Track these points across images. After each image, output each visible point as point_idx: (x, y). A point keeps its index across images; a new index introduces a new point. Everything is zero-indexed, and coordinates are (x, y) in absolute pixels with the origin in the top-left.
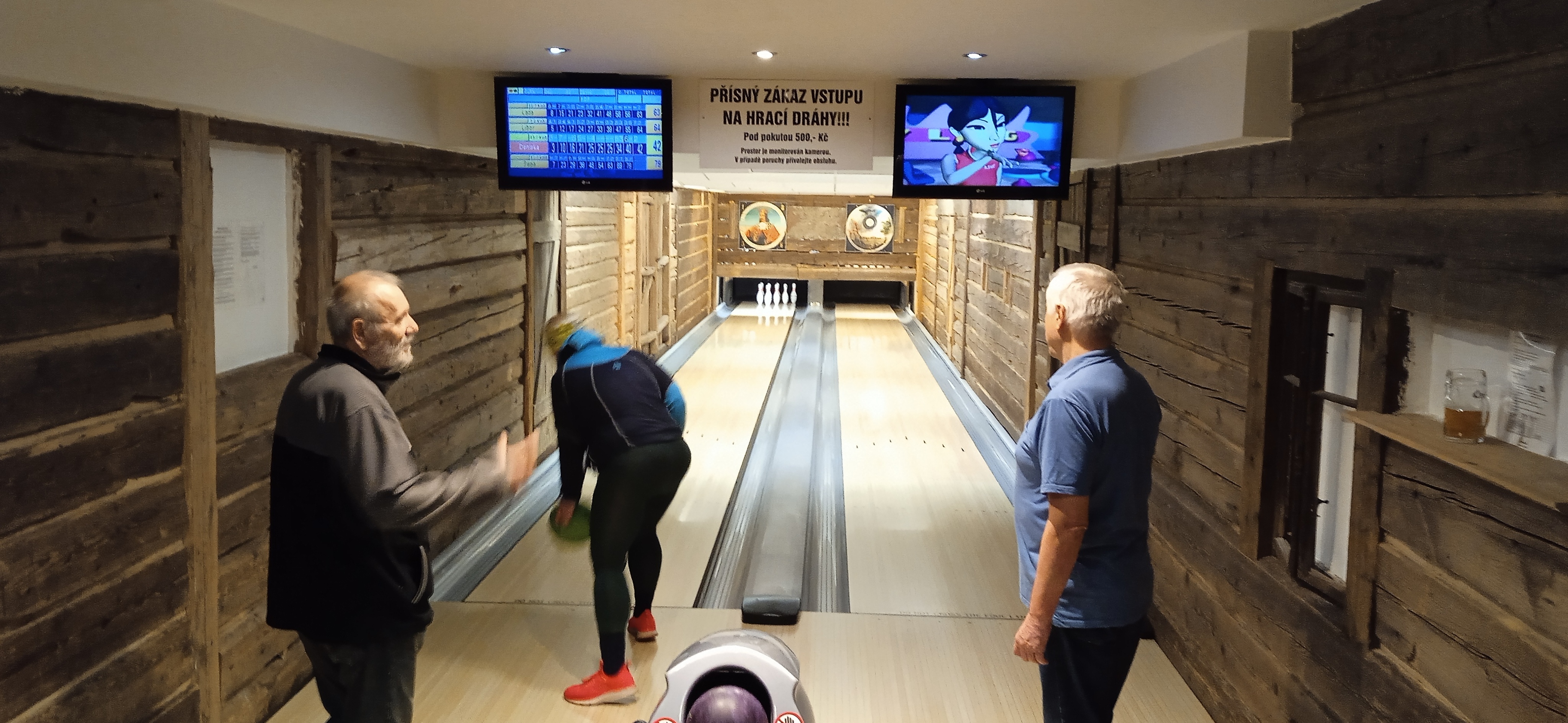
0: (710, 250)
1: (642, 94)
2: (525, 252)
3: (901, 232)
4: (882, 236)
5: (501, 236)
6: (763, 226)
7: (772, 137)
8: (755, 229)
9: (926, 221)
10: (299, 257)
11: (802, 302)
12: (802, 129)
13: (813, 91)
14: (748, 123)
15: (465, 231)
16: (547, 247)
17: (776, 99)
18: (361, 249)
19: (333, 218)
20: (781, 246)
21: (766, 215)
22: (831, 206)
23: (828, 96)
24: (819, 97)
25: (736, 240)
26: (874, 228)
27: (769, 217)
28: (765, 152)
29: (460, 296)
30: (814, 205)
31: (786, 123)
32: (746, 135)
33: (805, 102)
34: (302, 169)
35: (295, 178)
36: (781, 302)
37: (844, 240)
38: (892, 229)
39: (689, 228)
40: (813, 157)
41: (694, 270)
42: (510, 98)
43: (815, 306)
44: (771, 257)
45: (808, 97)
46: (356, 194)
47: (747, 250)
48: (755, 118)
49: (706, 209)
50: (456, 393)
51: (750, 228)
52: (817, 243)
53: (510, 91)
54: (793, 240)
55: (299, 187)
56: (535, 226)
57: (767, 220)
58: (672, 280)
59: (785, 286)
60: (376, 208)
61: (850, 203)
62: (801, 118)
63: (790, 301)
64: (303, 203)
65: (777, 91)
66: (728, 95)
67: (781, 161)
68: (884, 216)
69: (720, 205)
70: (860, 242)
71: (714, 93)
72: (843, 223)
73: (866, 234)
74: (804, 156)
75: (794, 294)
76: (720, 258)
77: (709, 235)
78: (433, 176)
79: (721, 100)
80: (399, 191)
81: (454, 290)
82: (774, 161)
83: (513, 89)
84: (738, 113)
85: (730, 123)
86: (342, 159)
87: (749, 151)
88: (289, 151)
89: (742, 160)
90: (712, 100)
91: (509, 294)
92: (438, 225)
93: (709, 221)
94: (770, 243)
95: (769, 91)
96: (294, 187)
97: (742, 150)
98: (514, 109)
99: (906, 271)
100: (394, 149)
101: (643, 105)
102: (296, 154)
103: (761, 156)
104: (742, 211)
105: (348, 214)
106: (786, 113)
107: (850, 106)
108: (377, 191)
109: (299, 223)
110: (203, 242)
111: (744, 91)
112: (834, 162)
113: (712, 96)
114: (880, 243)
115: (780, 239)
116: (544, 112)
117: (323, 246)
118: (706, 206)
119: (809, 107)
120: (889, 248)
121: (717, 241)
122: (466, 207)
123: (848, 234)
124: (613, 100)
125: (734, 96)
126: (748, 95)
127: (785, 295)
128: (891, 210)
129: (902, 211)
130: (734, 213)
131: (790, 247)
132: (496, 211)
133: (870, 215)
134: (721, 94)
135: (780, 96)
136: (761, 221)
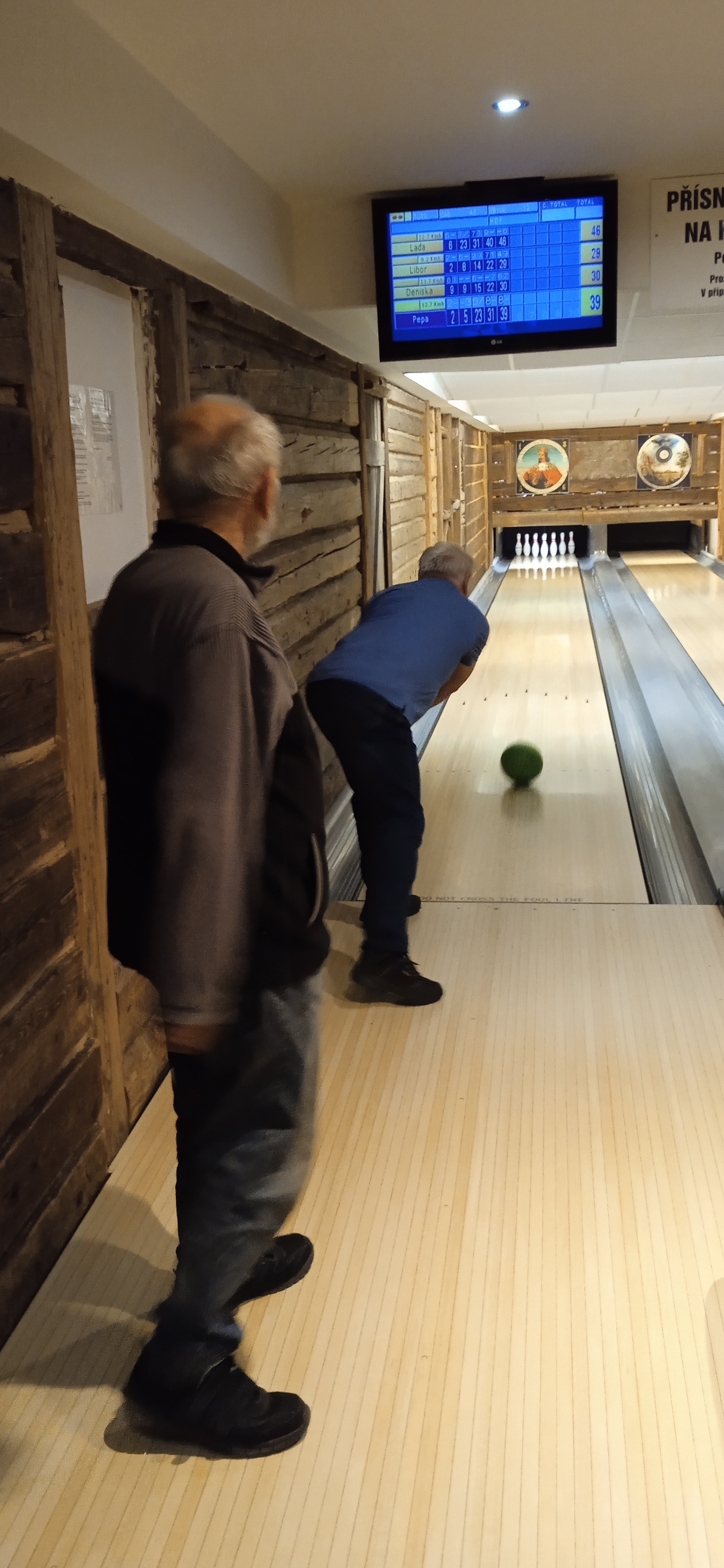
0: (486, 496)
1: (576, 206)
2: (359, 475)
3: (700, 463)
4: (678, 469)
5: (341, 450)
6: (543, 467)
8: (534, 470)
11: (582, 552)
14: (721, 238)
15: (311, 439)
16: (374, 471)
20: (564, 488)
21: (546, 454)
22: (619, 438)
25: (512, 485)
26: (669, 461)
27: (549, 456)
29: (312, 522)
30: (600, 439)
32: (717, 256)
34: (154, 321)
35: (146, 334)
36: (558, 553)
37: (634, 478)
38: (689, 460)
39: (471, 469)
41: (476, 519)
42: (393, 229)
43: (599, 554)
44: (551, 502)
46: (212, 367)
47: (525, 495)
49: (482, 450)
51: (527, 470)
52: (601, 482)
53: (395, 218)
54: (576, 481)
55: (152, 348)
56: (366, 442)
57: (547, 460)
58: (462, 527)
59: (561, 535)
61: (641, 434)
63: (567, 552)
66: (692, 199)
68: (680, 445)
69: (494, 446)
70: (654, 478)
71: (672, 197)
72: (634, 456)
73: (662, 468)
75: (571, 543)
76: (495, 505)
77: (485, 481)
78: (281, 360)
79: (682, 208)
80: (251, 372)
81: (305, 513)
83: (398, 215)
84: (706, 224)
85: (695, 240)
86: (194, 318)
87: (721, 279)
88: (135, 293)
89: (711, 294)
91: (346, 526)
92: (289, 427)
93: (485, 464)
94: (552, 485)
96: (145, 347)
97: (712, 278)
98: (399, 244)
99: (701, 507)
101: (576, 221)
102: (145, 297)
104: (519, 452)
108: (231, 368)
109: (154, 398)
110: (59, 400)
111: (716, 190)
113: (669, 204)
114: (676, 478)
115: (562, 480)
116: (439, 245)
118: (482, 447)
120: (687, 481)
121: (493, 487)
122: (310, 408)
123: (639, 469)
124: (534, 219)
125: (700, 200)
126: (720, 197)
127: (562, 545)
128: (688, 439)
129: (700, 439)
130: (509, 455)
131: (573, 489)
132: (334, 418)
133: (663, 446)
134: (681, 198)
136: (540, 462)
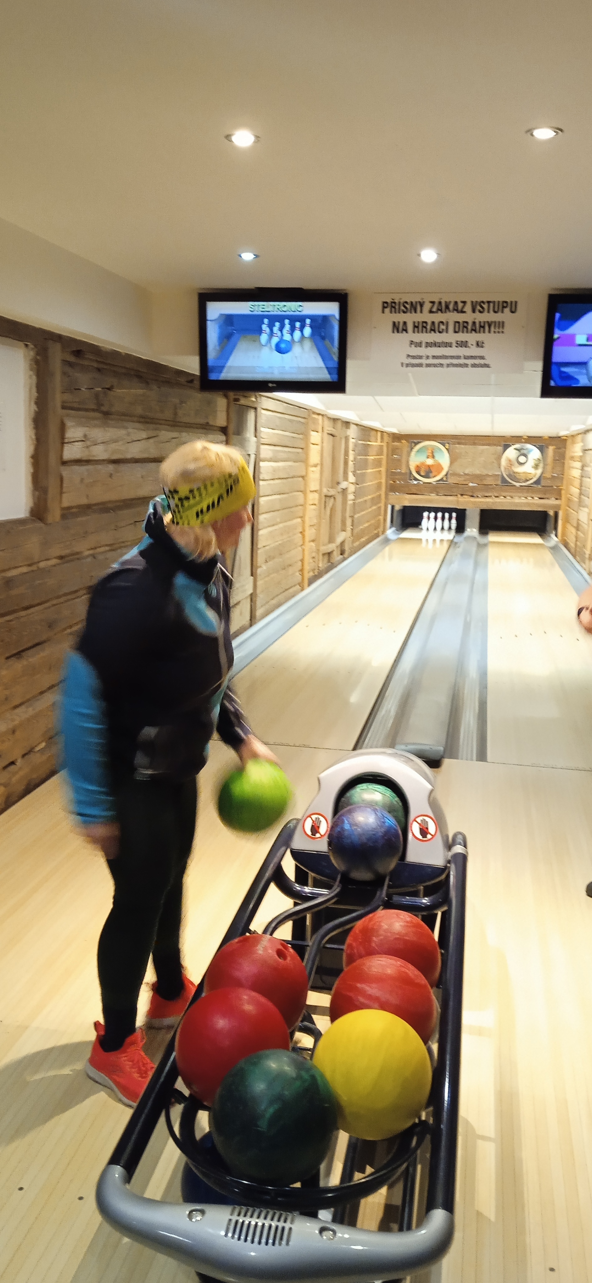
0: (383, 481)
1: (324, 304)
4: (532, 471)
6: (430, 462)
7: (435, 345)
8: (423, 464)
9: (572, 458)
10: (34, 437)
11: (460, 529)
12: (462, 337)
13: (472, 302)
14: (414, 332)
15: (175, 434)
17: (440, 310)
18: (85, 436)
19: (64, 408)
21: (432, 453)
22: (489, 445)
23: (485, 306)
24: (479, 308)
26: (526, 465)
27: (436, 454)
28: (428, 357)
30: (474, 444)
31: (447, 332)
32: (412, 342)
33: (464, 312)
34: (37, 362)
35: (31, 370)
37: (499, 475)
38: (541, 465)
39: (366, 460)
40: (470, 362)
41: (370, 497)
42: (209, 312)
43: (472, 531)
44: (435, 489)
45: (468, 308)
46: (82, 389)
47: (415, 482)
48: (420, 327)
49: (381, 447)
51: (418, 463)
52: (475, 477)
53: (210, 305)
54: (455, 474)
55: (34, 377)
57: (433, 457)
58: (350, 502)
59: (447, 515)
60: (100, 404)
61: (505, 442)
62: (462, 327)
64: (38, 392)
65: (440, 303)
66: (397, 307)
67: (441, 365)
68: (535, 453)
69: (393, 443)
70: (512, 476)
71: (385, 305)
72: (499, 458)
73: (518, 469)
74: (462, 361)
75: (454, 522)
76: (392, 489)
77: (383, 469)
78: (147, 383)
79: (391, 312)
80: (119, 391)
82: (435, 365)
83: (212, 303)
84: (405, 323)
85: (398, 332)
86: (72, 359)
87: (414, 357)
88: (26, 346)
89: (407, 366)
90: (383, 312)
92: (152, 426)
93: (384, 457)
94: (434, 477)
95: (433, 303)
96: (30, 377)
97: (408, 356)
99: (552, 502)
100: (115, 354)
102: (32, 349)
103: (424, 361)
104: (412, 449)
105: (76, 405)
106: (447, 323)
107: (505, 316)
108: (100, 389)
109: (34, 407)
111: (411, 303)
112: (487, 366)
113: (384, 307)
114: (531, 477)
115: (444, 473)
117: (53, 429)
118: (382, 444)
119: (469, 317)
120: (538, 482)
121: (391, 475)
122: (176, 414)
123: (503, 469)
125: (402, 308)
126: (414, 307)
127: (446, 522)
128: (541, 449)
129: (551, 450)
130: (405, 450)
131: (452, 480)
132: (202, 421)
133: (522, 453)
134: (390, 306)
135: (443, 307)
136: (428, 458)
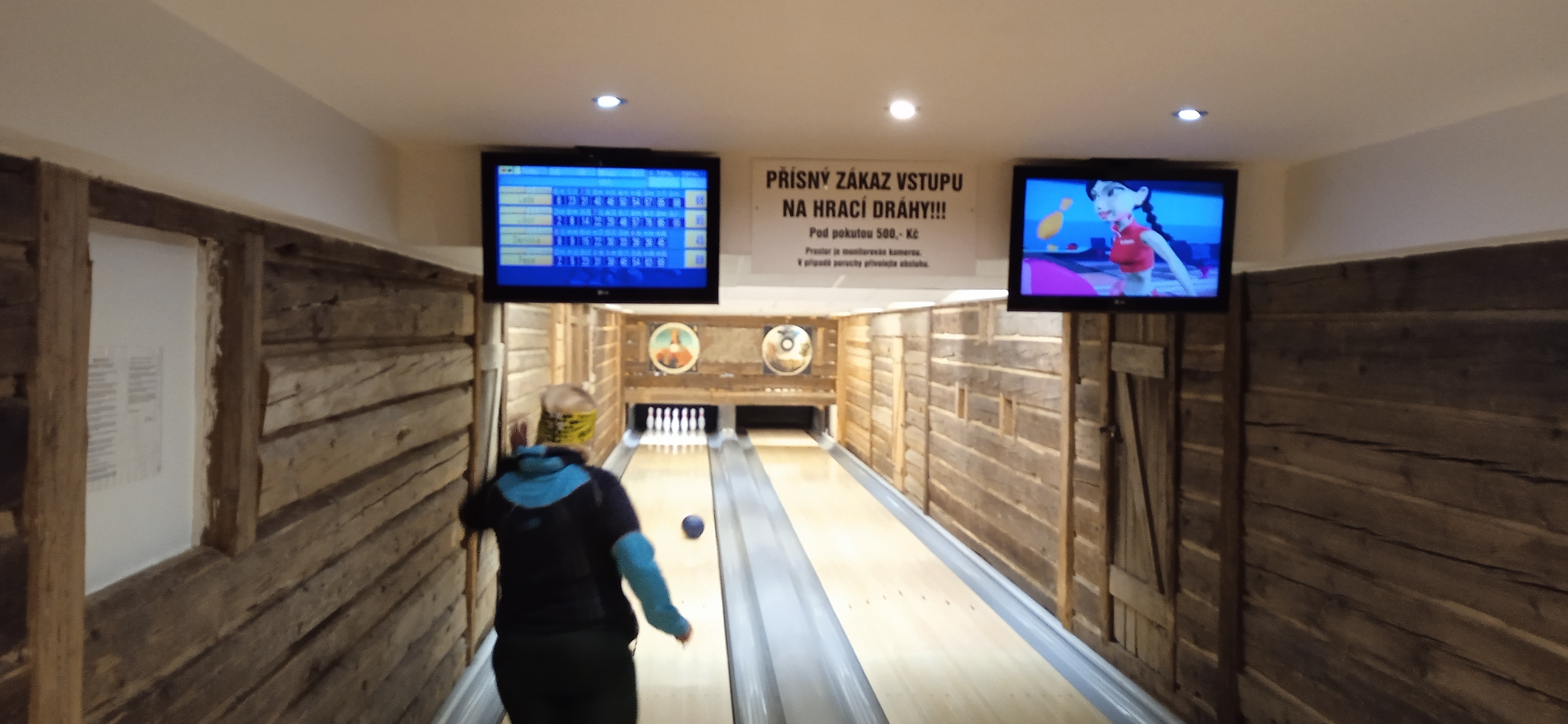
0: (619, 374)
1: (681, 176)
2: (472, 383)
3: (820, 354)
4: (801, 358)
5: (452, 362)
6: (675, 348)
7: (847, 234)
8: (666, 351)
9: (852, 343)
10: (214, 402)
11: (711, 428)
12: (885, 223)
13: (899, 175)
14: (815, 215)
15: (415, 358)
16: (490, 376)
17: (852, 184)
18: (298, 387)
19: (265, 342)
20: (694, 369)
21: (678, 337)
22: (749, 327)
23: (918, 180)
24: (907, 182)
25: (644, 364)
26: (792, 351)
27: (681, 339)
28: (837, 252)
29: (410, 442)
30: (729, 326)
31: (864, 215)
32: (812, 231)
33: (889, 188)
34: (223, 271)
35: (211, 283)
36: (689, 429)
37: (761, 363)
38: (810, 351)
39: (602, 351)
40: (899, 259)
41: (608, 396)
42: (501, 181)
43: (728, 432)
44: (683, 381)
45: (893, 182)
46: (293, 308)
47: (657, 374)
48: (824, 208)
49: (615, 332)
50: (400, 573)
51: (660, 350)
52: (729, 367)
53: (503, 170)
54: (706, 363)
55: (217, 298)
56: (482, 351)
57: (679, 342)
59: (693, 412)
60: (318, 329)
61: (766, 324)
62: (884, 209)
63: (697, 428)
64: (223, 321)
65: (852, 175)
66: (789, 179)
67: (858, 264)
68: (802, 337)
69: (627, 326)
70: (777, 365)
71: (771, 177)
72: (759, 343)
73: (784, 357)
74: (887, 258)
75: (702, 420)
76: (628, 382)
77: (618, 359)
78: (382, 286)
79: (780, 186)
80: (344, 305)
81: (401, 436)
82: (848, 264)
83: (507, 168)
84: (801, 203)
85: (792, 214)
86: (275, 259)
87: (816, 252)
88: (203, 243)
89: (807, 264)
90: (769, 185)
91: (454, 436)
92: (386, 351)
93: (618, 344)
94: (682, 366)
95: (843, 175)
96: (210, 296)
97: (808, 250)
98: (507, 195)
99: (821, 394)
100: (341, 246)
101: (682, 190)
102: (214, 248)
103: (832, 258)
104: (651, 333)
105: (282, 336)
106: (864, 204)
107: (946, 194)
108: (319, 305)
109: (215, 349)
110: (73, 384)
111: (811, 174)
112: (925, 265)
113: (769, 181)
114: (799, 366)
115: (693, 362)
116: (549, 199)
117: (249, 384)
118: (616, 328)
119: (894, 195)
120: (808, 370)
121: (626, 365)
122: (415, 327)
123: (764, 356)
124: (641, 184)
125: (796, 180)
126: (814, 180)
127: (693, 421)
128: (809, 331)
129: (820, 332)
130: (643, 334)
131: (703, 371)
132: (445, 332)
133: (786, 336)
134: (780, 178)
135: (857, 181)
136: (672, 343)
